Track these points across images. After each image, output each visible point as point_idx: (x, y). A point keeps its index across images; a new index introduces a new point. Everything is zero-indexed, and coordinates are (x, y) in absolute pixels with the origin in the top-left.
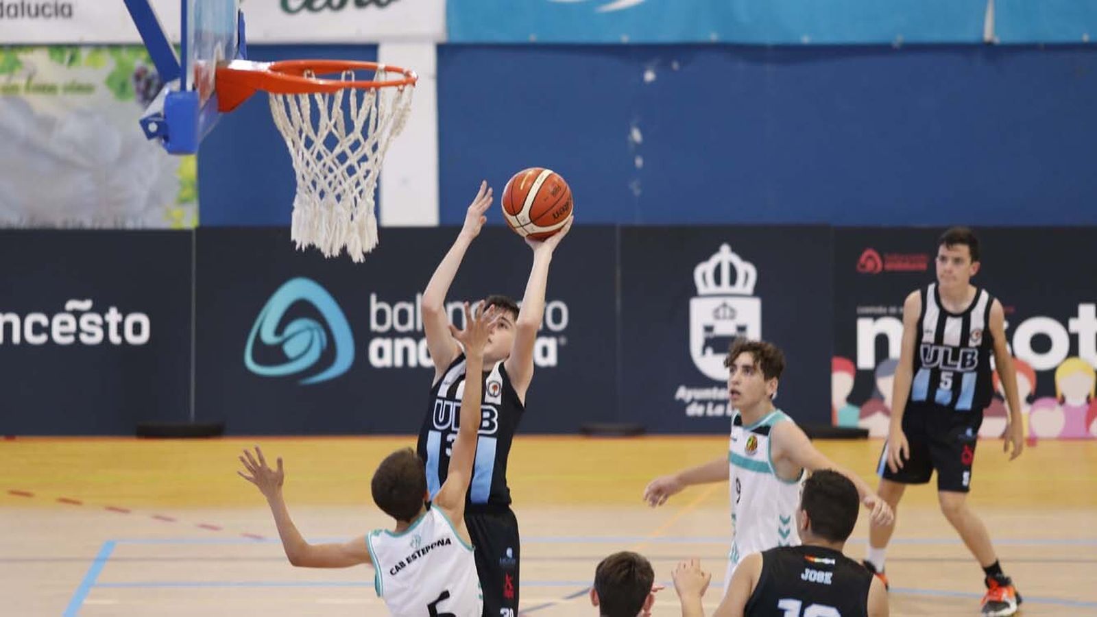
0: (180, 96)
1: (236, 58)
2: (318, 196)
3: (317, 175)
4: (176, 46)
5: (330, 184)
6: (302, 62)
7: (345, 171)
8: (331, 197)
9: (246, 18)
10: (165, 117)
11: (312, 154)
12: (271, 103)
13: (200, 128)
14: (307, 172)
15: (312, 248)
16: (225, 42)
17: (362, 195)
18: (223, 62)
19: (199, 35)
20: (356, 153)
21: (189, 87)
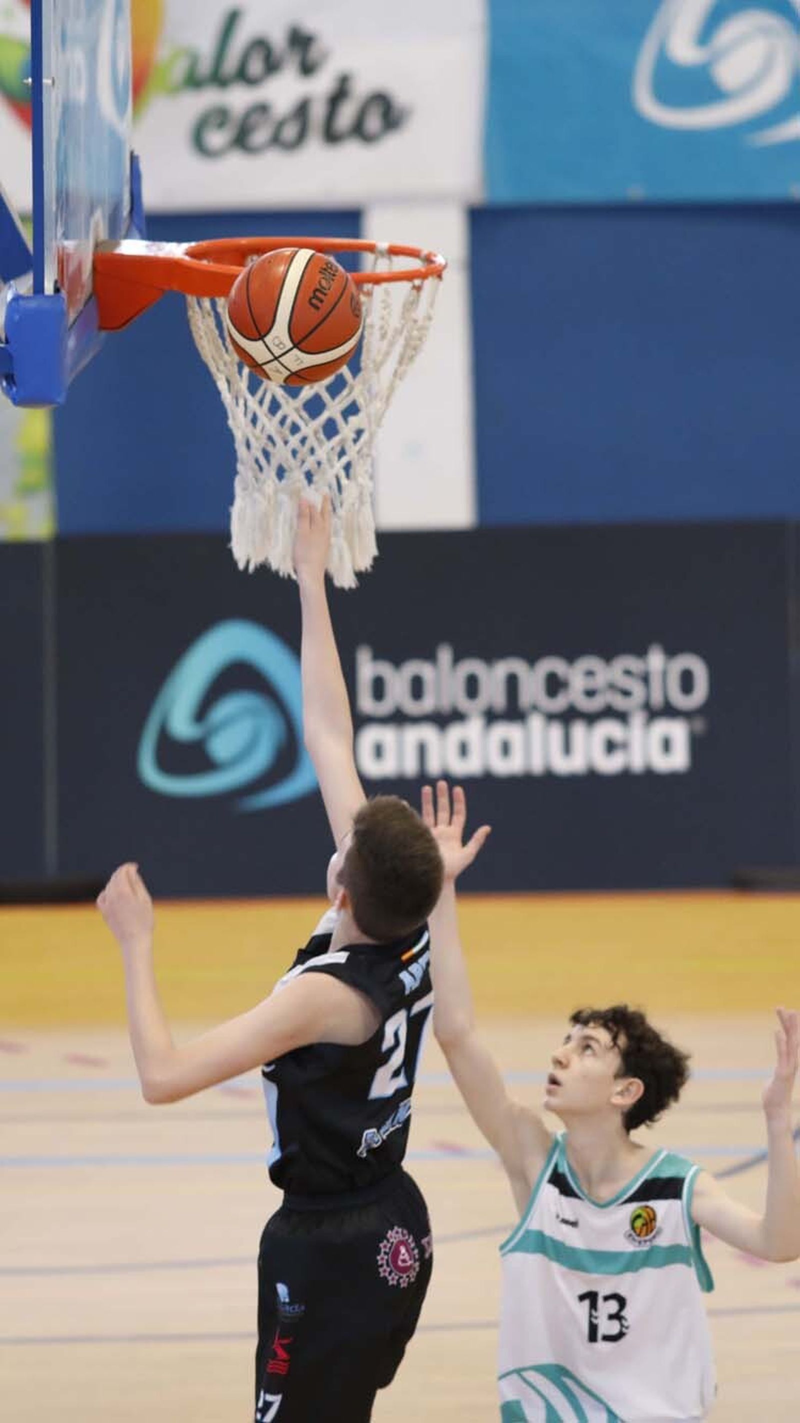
0: (33, 304)
1: (127, 236)
2: (273, 474)
3: (270, 438)
4: (23, 219)
5: (294, 453)
6: (244, 241)
7: (321, 431)
8: (297, 476)
9: (144, 167)
10: (7, 342)
11: (261, 402)
12: (190, 313)
13: (68, 361)
14: (254, 436)
15: (264, 569)
16: (108, 210)
17: (352, 471)
18: (104, 242)
19: (63, 198)
20: (338, 399)
21: (49, 288)
